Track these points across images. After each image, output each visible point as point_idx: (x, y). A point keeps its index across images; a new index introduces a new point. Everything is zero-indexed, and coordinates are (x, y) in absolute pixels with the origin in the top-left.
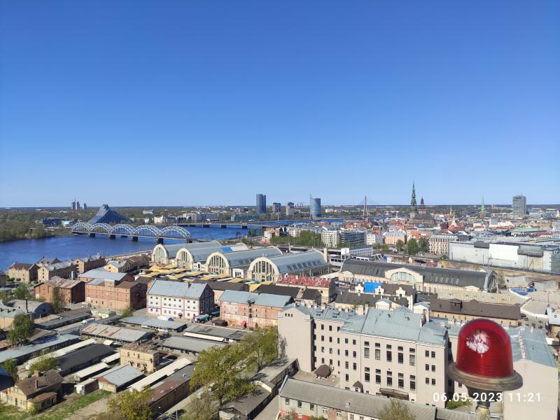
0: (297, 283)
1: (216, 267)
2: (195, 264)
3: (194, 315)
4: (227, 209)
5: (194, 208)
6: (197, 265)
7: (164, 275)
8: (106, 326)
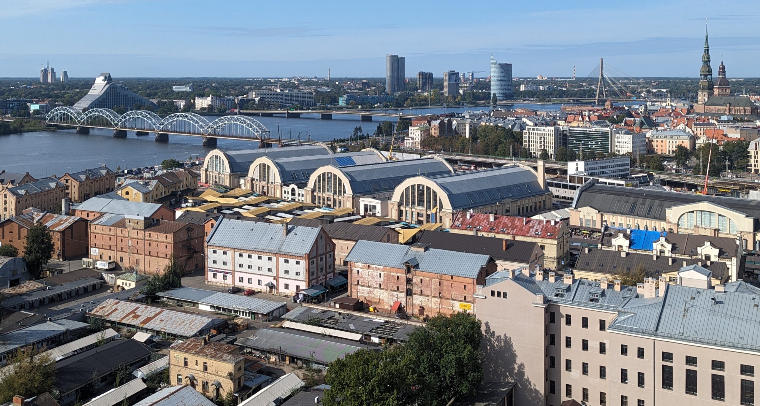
0: (491, 230)
1: (327, 195)
2: (285, 188)
3: (298, 287)
4: (330, 83)
5: (266, 82)
6: (289, 189)
7: (230, 208)
8: (135, 305)
